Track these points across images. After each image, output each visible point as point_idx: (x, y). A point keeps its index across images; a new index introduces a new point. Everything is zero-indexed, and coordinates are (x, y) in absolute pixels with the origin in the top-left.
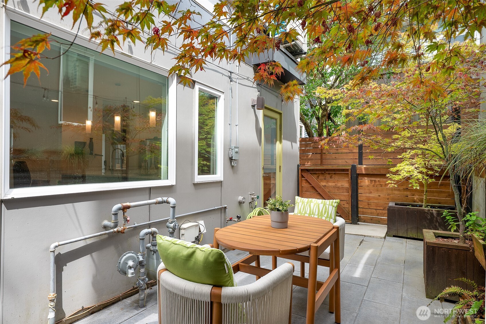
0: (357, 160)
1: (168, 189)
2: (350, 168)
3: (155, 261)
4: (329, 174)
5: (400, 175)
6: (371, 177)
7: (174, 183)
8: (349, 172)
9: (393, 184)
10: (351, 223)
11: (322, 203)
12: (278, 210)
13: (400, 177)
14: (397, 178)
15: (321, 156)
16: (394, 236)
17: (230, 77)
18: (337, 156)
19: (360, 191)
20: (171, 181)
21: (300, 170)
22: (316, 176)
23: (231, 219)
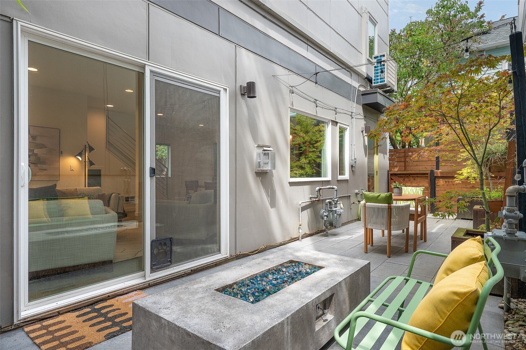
0: (435, 167)
1: (328, 182)
2: (429, 172)
3: (331, 216)
4: (413, 177)
5: (463, 175)
6: (445, 179)
7: (331, 180)
8: (429, 175)
9: (458, 181)
10: (430, 213)
11: (415, 189)
12: (398, 188)
13: (463, 177)
14: (462, 177)
15: (405, 164)
16: (462, 219)
17: (351, 116)
18: (418, 163)
19: (437, 189)
20: (329, 178)
21: (390, 174)
22: (402, 179)
23: (354, 203)
